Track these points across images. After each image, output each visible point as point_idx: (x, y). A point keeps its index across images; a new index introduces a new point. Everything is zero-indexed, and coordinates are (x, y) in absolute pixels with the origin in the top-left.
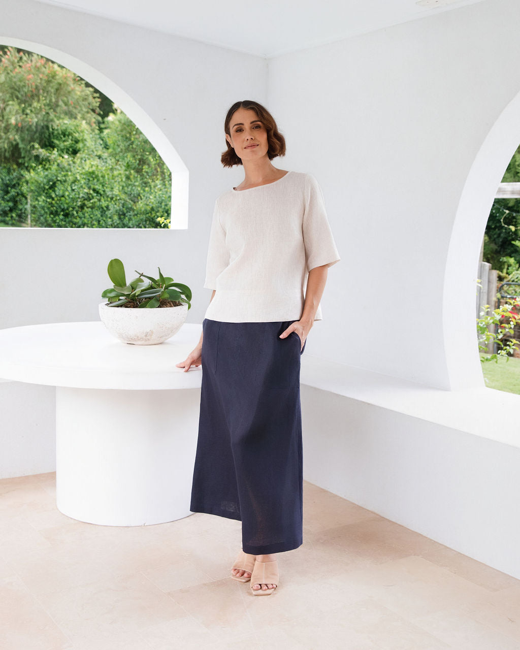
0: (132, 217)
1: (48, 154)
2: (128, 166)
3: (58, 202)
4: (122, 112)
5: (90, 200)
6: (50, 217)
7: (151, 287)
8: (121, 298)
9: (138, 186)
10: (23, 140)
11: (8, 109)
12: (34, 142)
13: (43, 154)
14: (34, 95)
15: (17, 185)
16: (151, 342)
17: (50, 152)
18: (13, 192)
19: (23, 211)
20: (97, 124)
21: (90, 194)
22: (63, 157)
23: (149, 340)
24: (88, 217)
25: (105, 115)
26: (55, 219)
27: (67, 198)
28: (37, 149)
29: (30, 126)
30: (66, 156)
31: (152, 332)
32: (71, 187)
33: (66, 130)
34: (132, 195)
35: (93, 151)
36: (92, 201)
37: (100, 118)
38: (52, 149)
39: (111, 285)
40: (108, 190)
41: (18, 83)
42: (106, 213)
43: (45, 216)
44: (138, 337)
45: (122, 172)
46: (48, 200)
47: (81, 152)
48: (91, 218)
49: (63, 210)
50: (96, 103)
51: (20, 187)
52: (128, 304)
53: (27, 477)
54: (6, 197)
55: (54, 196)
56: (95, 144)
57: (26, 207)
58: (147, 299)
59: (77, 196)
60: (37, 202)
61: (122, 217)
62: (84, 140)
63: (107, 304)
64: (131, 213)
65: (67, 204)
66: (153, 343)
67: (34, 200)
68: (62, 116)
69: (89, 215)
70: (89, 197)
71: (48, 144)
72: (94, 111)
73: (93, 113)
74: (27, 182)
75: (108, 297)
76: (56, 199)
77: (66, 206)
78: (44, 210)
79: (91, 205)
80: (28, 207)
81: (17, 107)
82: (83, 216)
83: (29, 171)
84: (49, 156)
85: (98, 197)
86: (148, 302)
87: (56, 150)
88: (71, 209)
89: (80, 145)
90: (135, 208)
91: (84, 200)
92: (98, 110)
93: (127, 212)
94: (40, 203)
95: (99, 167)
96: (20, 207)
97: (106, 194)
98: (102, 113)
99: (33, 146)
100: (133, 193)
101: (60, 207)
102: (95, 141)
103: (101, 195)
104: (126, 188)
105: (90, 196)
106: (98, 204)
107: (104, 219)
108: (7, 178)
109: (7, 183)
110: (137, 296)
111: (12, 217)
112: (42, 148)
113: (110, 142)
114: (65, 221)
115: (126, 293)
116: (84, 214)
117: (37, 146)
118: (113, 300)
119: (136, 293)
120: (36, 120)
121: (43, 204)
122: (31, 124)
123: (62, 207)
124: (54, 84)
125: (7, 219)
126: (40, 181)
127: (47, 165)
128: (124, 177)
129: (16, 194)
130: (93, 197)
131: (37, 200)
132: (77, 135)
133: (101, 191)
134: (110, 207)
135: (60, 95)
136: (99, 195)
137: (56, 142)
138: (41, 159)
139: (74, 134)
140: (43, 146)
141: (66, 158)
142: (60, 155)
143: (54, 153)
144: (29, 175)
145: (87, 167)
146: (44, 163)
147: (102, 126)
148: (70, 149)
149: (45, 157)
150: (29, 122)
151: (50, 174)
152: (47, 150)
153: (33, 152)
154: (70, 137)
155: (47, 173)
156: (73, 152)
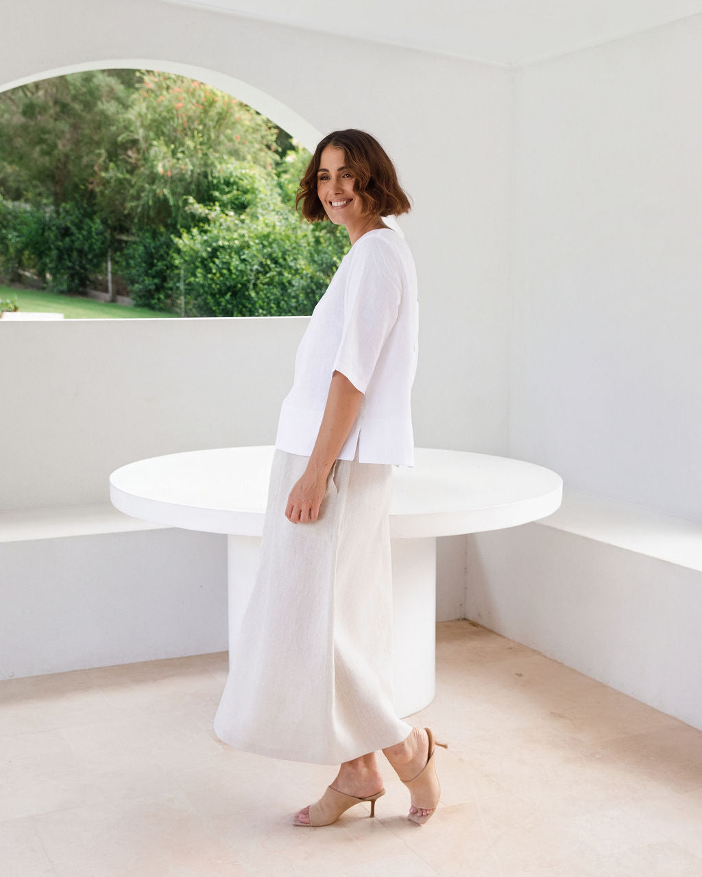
1: (207, 211)
3: (221, 278)
4: (304, 149)
5: (267, 273)
6: (212, 297)
9: (333, 253)
10: (173, 193)
11: (152, 152)
12: (187, 194)
13: (200, 211)
14: (188, 130)
15: (165, 256)
17: (209, 208)
18: (160, 265)
19: (174, 291)
20: (274, 166)
21: (267, 265)
22: (227, 215)
24: (263, 296)
25: (283, 154)
26: (218, 300)
27: (234, 271)
28: (192, 204)
29: (183, 175)
30: (232, 213)
32: (240, 256)
33: (230, 177)
34: (324, 265)
35: (268, 204)
36: (268, 275)
37: (277, 158)
38: (212, 204)
40: (289, 259)
41: (164, 114)
42: (289, 291)
43: (205, 295)
45: (309, 232)
46: (208, 276)
47: (251, 206)
48: (268, 298)
49: (229, 289)
50: (272, 137)
51: (169, 258)
53: (190, 657)
54: (150, 271)
56: (271, 195)
59: (249, 268)
60: (192, 279)
61: (311, 295)
62: (253, 191)
65: (233, 279)
67: (189, 275)
68: (226, 157)
69: (265, 294)
70: (265, 269)
71: (206, 198)
72: (269, 147)
73: (266, 150)
74: (178, 251)
76: (219, 273)
77: (232, 282)
78: (203, 288)
79: (267, 280)
80: (182, 286)
81: (164, 149)
82: (257, 296)
84: (207, 214)
85: (278, 269)
87: (217, 204)
88: (239, 286)
89: (249, 197)
91: (258, 273)
92: (274, 146)
93: (317, 288)
94: (197, 280)
95: (278, 228)
96: (170, 284)
97: (288, 265)
98: (280, 149)
99: (186, 200)
100: (325, 262)
101: (225, 284)
102: (272, 190)
103: (281, 266)
104: (316, 255)
105: (267, 269)
106: (277, 279)
107: (286, 299)
108: (152, 245)
109: (152, 253)
111: (159, 299)
112: (199, 202)
113: (291, 191)
114: (231, 304)
116: (258, 293)
117: (191, 200)
120: (190, 167)
121: (202, 281)
122: (183, 172)
123: (228, 285)
124: (213, 113)
125: (153, 302)
126: (196, 249)
127: (206, 227)
128: (312, 240)
129: (165, 268)
130: (270, 269)
131: (194, 275)
132: (245, 183)
133: (281, 261)
134: (294, 283)
135: (222, 128)
136: (278, 266)
137: (217, 194)
138: (197, 218)
139: (240, 182)
140: (201, 200)
141: (231, 216)
142: (223, 211)
143: (215, 210)
144: (181, 241)
145: (260, 227)
146: (201, 224)
147: (280, 169)
148: (237, 202)
149: (203, 215)
150: (181, 170)
151: (211, 237)
152: (206, 205)
153: (187, 208)
154: (235, 187)
155: (205, 238)
156: (240, 207)
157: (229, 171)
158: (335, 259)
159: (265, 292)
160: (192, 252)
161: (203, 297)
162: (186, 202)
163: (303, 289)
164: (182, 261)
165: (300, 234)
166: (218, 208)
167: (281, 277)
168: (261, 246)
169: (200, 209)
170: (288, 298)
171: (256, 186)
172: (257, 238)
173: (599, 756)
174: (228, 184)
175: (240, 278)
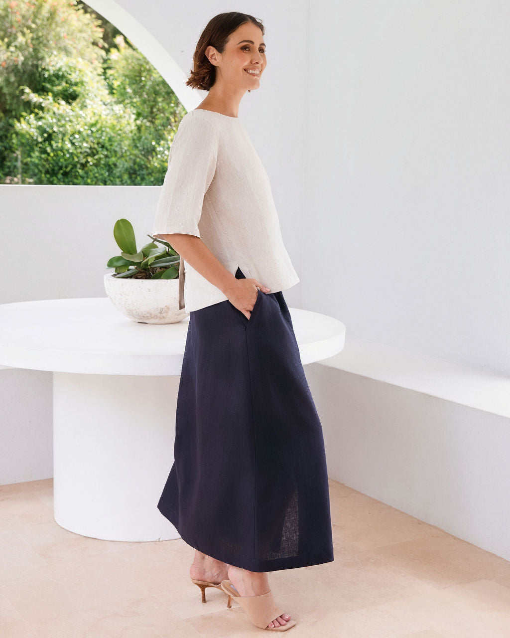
0: (146, 177)
1: (41, 100)
2: (139, 115)
3: (55, 158)
6: (45, 176)
7: (167, 254)
8: (131, 267)
9: (153, 139)
10: (8, 83)
12: (23, 85)
15: (4, 138)
16: (167, 321)
17: (43, 97)
19: (12, 169)
20: (102, 61)
21: (94, 148)
22: (59, 104)
23: (164, 317)
25: (108, 51)
26: (51, 179)
28: (28, 94)
29: (16, 66)
30: (63, 102)
31: (168, 308)
33: (60, 70)
34: (145, 150)
35: (95, 96)
36: (96, 157)
37: (103, 53)
38: (45, 94)
39: (118, 252)
40: (115, 144)
42: (114, 172)
44: (151, 314)
45: (132, 121)
46: (43, 156)
47: (81, 96)
48: (96, 177)
49: (61, 168)
50: (99, 34)
51: (8, 141)
52: (139, 274)
55: (49, 150)
56: (98, 87)
57: (16, 163)
58: (163, 269)
59: (79, 150)
60: (29, 159)
61: (134, 176)
62: (82, 83)
63: (114, 275)
64: (145, 172)
65: (65, 160)
66: (170, 322)
67: (26, 156)
68: (55, 52)
69: (94, 174)
70: (92, 152)
71: (40, 90)
72: (95, 44)
73: (95, 47)
74: (17, 134)
75: (114, 267)
76: (52, 154)
77: (65, 163)
78: (38, 168)
79: (95, 161)
80: (19, 164)
82: (85, 175)
83: (19, 121)
84: (41, 103)
85: (105, 153)
86: (162, 272)
87: (50, 94)
88: (70, 166)
89: (79, 89)
90: (149, 166)
91: (87, 155)
92: (101, 42)
93: (139, 170)
94: (33, 160)
95: (103, 117)
96: (9, 164)
97: (114, 149)
98: (106, 46)
99: (23, 90)
100: (145, 147)
101: (57, 163)
103: (108, 150)
104: (137, 142)
105: (94, 151)
106: (103, 161)
107: (112, 179)
110: (150, 265)
112: (34, 92)
113: (116, 84)
115: (136, 261)
116: (86, 173)
117: (27, 90)
118: (121, 271)
119: (148, 261)
120: (22, 58)
121: (37, 161)
122: (16, 63)
123: (60, 164)
124: (45, 12)
126: (32, 134)
127: (41, 114)
128: (133, 127)
129: (3, 149)
130: (97, 152)
131: (30, 156)
132: (74, 77)
133: (107, 145)
134: (118, 164)
135: (54, 26)
136: (105, 150)
137: (48, 86)
138: (32, 106)
139: (69, 77)
140: (36, 90)
141: (62, 105)
142: (54, 100)
143: (49, 99)
144: (18, 124)
145: (88, 116)
146: (36, 110)
147: (105, 66)
148: (66, 93)
149: (37, 104)
150: (15, 61)
151: (44, 124)
152: (39, 95)
153: (23, 97)
154: (64, 80)
155: (40, 123)
156: (70, 97)
157: (58, 66)
158: (154, 143)
159: (93, 172)
160: (28, 136)
161: (38, 176)
162: (22, 92)
163: (126, 170)
164: (19, 143)
165: (124, 121)
166: (50, 96)
167: (107, 160)
168: (89, 132)
169: (35, 98)
170: (114, 178)
171: (85, 79)
172: (86, 125)
173: (373, 561)
174: (57, 76)
175: (71, 160)
